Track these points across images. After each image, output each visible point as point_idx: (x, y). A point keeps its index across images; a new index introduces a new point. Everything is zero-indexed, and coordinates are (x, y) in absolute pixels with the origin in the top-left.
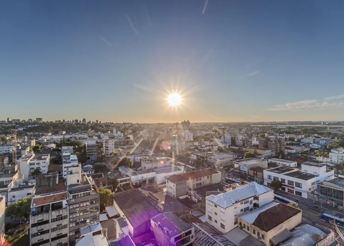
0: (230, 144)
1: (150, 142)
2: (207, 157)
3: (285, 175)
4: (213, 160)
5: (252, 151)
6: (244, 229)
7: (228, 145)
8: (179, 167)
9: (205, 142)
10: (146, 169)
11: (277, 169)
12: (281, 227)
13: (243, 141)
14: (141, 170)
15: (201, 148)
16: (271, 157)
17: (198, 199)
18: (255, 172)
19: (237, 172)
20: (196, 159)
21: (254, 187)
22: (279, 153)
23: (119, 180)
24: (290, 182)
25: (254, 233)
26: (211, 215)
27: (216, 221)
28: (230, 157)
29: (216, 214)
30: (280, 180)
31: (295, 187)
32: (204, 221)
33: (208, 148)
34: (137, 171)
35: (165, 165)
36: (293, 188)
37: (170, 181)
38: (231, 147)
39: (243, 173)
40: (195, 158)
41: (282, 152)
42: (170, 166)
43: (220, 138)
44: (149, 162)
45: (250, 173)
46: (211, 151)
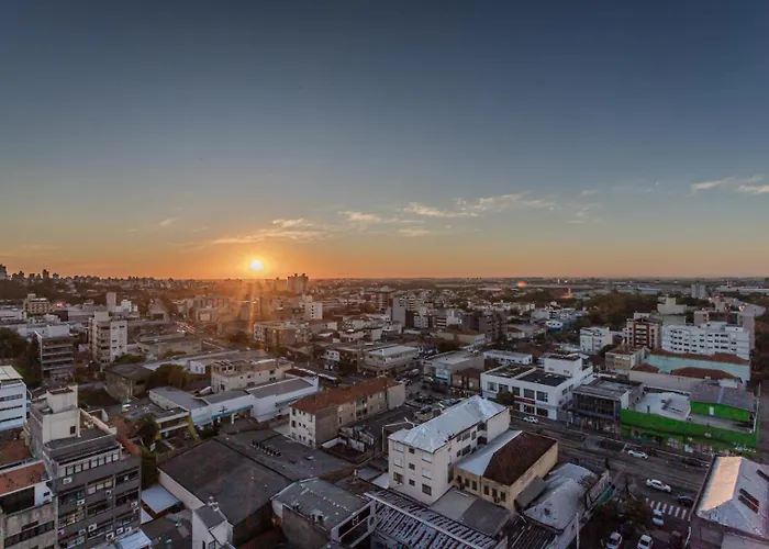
0: (404, 325)
1: (220, 327)
2: (363, 355)
3: (519, 379)
4: (376, 359)
5: (449, 337)
6: (466, 489)
7: (400, 327)
8: (305, 379)
9: (354, 322)
10: (226, 389)
11: (504, 370)
12: (531, 474)
13: (429, 318)
14: (211, 392)
15: (346, 336)
16: (484, 348)
17: (366, 445)
18: (465, 379)
19: (429, 382)
20: (338, 359)
21: (476, 405)
22: (498, 340)
23: (158, 421)
24: (529, 393)
25: (487, 493)
26: (400, 472)
27: (412, 483)
28: (411, 352)
29: (412, 467)
30: (510, 390)
31: (537, 402)
32: (386, 488)
33: (361, 334)
34: (200, 396)
35: (272, 376)
36: (534, 403)
37: (300, 410)
38: (406, 331)
39: (441, 381)
40: (336, 357)
41: (502, 337)
42: (285, 378)
43: (383, 311)
44: (231, 371)
45: (455, 382)
46: (370, 341)
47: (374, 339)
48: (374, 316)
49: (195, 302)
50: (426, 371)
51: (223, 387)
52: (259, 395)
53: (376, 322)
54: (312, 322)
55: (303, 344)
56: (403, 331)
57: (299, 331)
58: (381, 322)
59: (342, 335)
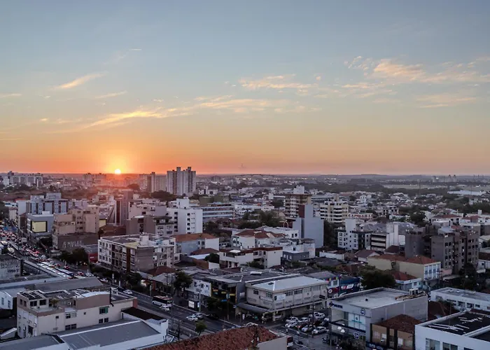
0: (321, 244)
1: (55, 241)
2: (245, 289)
3: (475, 337)
7: (313, 246)
8: (150, 323)
9: (241, 239)
10: (35, 334)
11: (455, 321)
13: (361, 235)
15: (229, 259)
16: (439, 284)
18: (392, 332)
19: (338, 334)
20: (209, 294)
22: (461, 273)
28: (319, 286)
33: (250, 258)
34: (1, 340)
35: (103, 316)
38: (322, 254)
40: (207, 290)
41: (470, 268)
42: (122, 320)
43: (289, 224)
44: (45, 308)
45: (376, 334)
46: (262, 267)
47: (268, 267)
48: (275, 230)
49: (29, 206)
50: (335, 315)
51: (31, 330)
52: (78, 344)
53: (276, 240)
55: (164, 269)
56: (317, 254)
57: (159, 251)
58: (284, 240)
59: (223, 257)
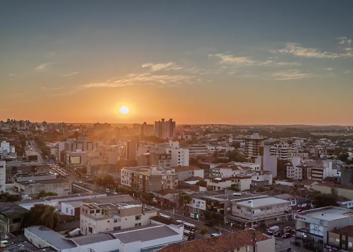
0: (276, 175)
1: (89, 170)
2: (231, 205)
4: (244, 210)
5: (326, 190)
7: (271, 176)
8: (172, 227)
9: (222, 170)
10: (94, 232)
13: (304, 169)
14: (80, 234)
15: (213, 184)
18: (344, 238)
19: (301, 238)
20: (204, 208)
28: (283, 205)
33: (229, 184)
34: (69, 236)
35: (138, 222)
38: (277, 182)
39: (317, 239)
40: (203, 206)
42: (150, 225)
43: (253, 160)
44: (99, 215)
45: (331, 239)
46: (238, 191)
47: (241, 191)
48: (243, 165)
49: (66, 145)
50: (299, 226)
51: (91, 230)
52: (126, 240)
53: (244, 171)
54: (179, 169)
55: (168, 191)
56: (274, 182)
57: (165, 178)
58: (251, 171)
59: (209, 183)
